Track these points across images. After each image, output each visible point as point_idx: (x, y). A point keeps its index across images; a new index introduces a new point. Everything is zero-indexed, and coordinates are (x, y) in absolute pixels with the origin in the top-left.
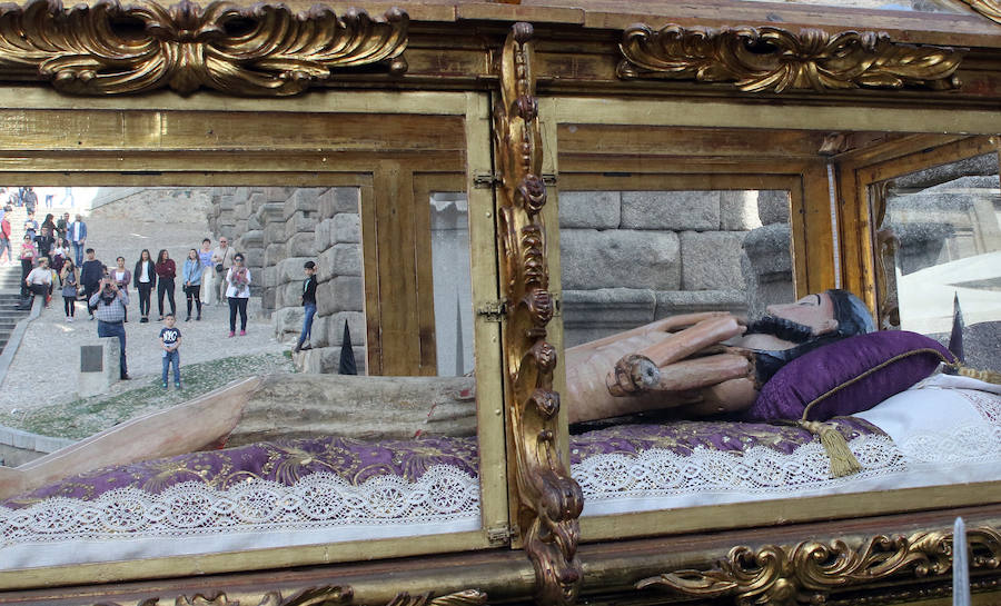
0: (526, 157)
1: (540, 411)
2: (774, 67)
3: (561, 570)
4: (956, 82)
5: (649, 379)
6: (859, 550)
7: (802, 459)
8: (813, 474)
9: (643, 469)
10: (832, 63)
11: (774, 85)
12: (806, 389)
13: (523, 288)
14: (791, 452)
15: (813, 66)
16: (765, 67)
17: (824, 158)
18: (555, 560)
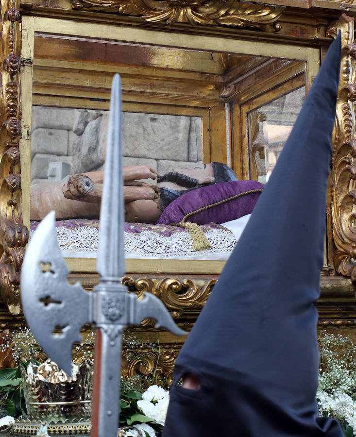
0: (11, 43)
1: (8, 186)
2: (166, 9)
3: (12, 277)
4: (278, 26)
5: (87, 188)
6: (201, 288)
7: (176, 240)
8: (181, 248)
9: (77, 236)
10: (201, 9)
11: (165, 20)
12: (187, 207)
13: (6, 118)
14: (170, 236)
15: (189, 11)
16: (160, 8)
17: (223, 99)
18: (10, 272)
